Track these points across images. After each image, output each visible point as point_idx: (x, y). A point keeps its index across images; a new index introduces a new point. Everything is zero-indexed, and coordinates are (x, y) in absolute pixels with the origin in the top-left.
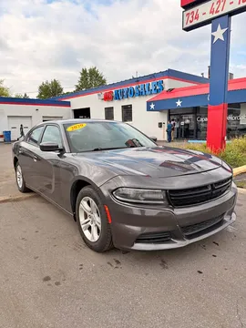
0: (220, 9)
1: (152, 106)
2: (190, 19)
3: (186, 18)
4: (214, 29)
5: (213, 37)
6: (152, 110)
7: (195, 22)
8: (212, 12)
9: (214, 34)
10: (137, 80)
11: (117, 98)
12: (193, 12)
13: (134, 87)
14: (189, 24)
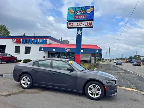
0: (80, 25)
1: (42, 49)
2: (70, 25)
3: (68, 25)
4: (78, 31)
5: (77, 33)
6: (42, 51)
7: (72, 27)
8: (77, 25)
9: (78, 32)
10: (34, 37)
11: (23, 43)
12: (71, 23)
13: (33, 40)
14: (69, 27)
